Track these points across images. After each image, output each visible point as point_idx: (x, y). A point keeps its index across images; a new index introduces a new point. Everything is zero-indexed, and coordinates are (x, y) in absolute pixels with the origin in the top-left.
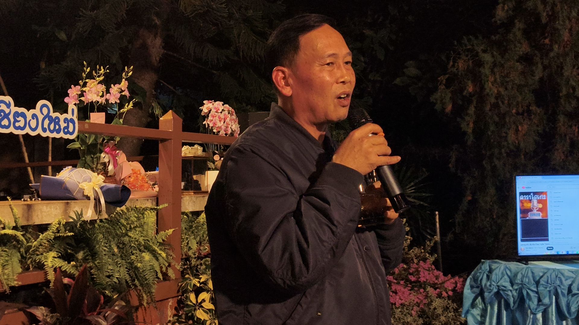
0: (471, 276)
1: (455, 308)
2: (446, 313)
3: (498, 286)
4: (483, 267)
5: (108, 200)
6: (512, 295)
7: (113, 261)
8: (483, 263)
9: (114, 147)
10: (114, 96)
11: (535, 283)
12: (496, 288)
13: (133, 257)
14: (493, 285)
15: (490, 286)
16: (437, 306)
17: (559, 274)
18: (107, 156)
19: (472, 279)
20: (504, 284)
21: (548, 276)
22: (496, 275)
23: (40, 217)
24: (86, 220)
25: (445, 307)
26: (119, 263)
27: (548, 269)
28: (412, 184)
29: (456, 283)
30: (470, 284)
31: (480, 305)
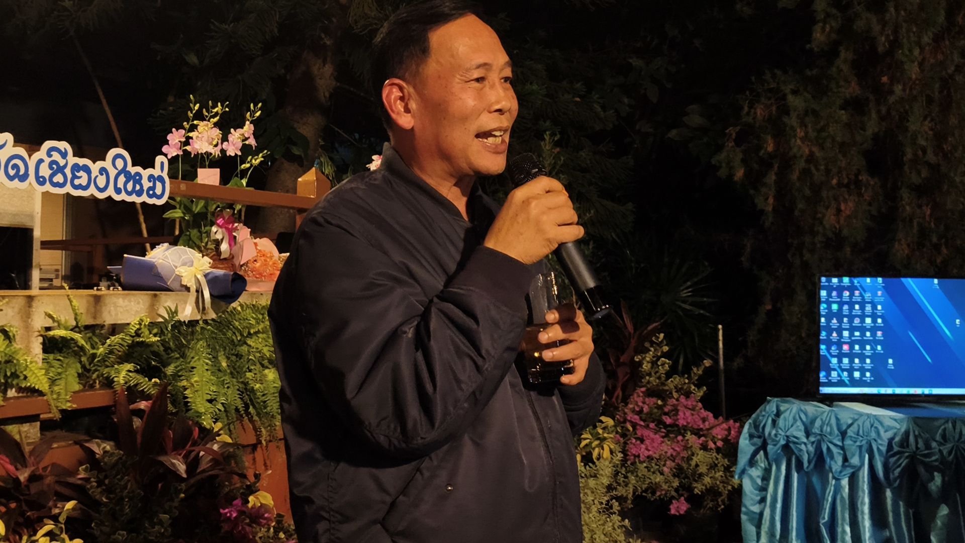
0: (750, 421)
1: (726, 465)
2: (713, 472)
3: (787, 437)
4: (768, 407)
5: (216, 294)
6: (806, 450)
7: (218, 380)
8: (769, 402)
9: (231, 218)
10: (234, 145)
11: (839, 434)
12: (784, 439)
13: (249, 375)
14: (780, 435)
15: (776, 435)
16: (700, 462)
17: (876, 421)
18: (220, 230)
19: (753, 425)
20: (795, 434)
21: (859, 426)
22: (785, 420)
23: (113, 313)
24: (182, 320)
25: (713, 464)
26: (226, 382)
27: (861, 415)
28: (689, 283)
29: (729, 430)
30: (748, 432)
31: (761, 462)
